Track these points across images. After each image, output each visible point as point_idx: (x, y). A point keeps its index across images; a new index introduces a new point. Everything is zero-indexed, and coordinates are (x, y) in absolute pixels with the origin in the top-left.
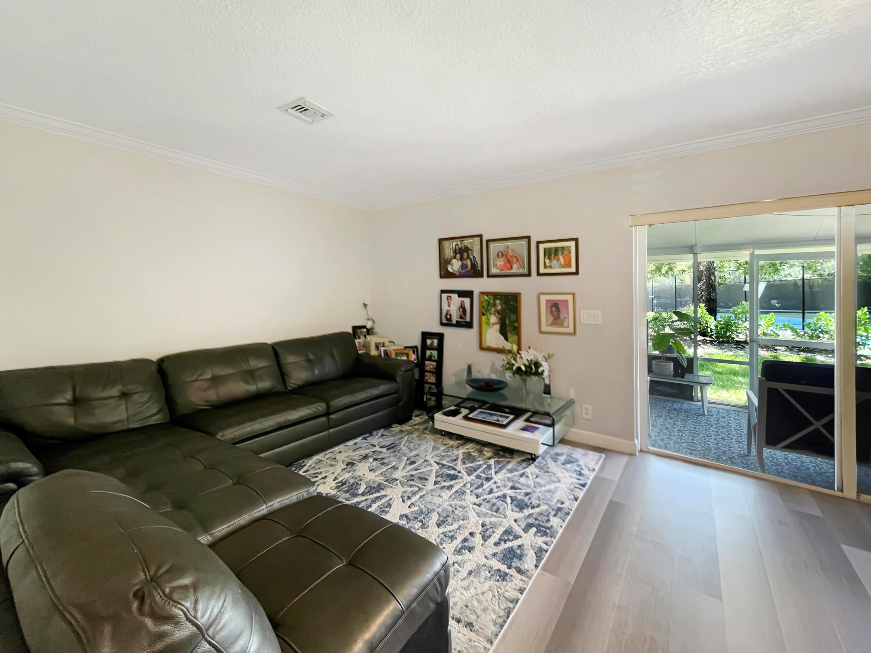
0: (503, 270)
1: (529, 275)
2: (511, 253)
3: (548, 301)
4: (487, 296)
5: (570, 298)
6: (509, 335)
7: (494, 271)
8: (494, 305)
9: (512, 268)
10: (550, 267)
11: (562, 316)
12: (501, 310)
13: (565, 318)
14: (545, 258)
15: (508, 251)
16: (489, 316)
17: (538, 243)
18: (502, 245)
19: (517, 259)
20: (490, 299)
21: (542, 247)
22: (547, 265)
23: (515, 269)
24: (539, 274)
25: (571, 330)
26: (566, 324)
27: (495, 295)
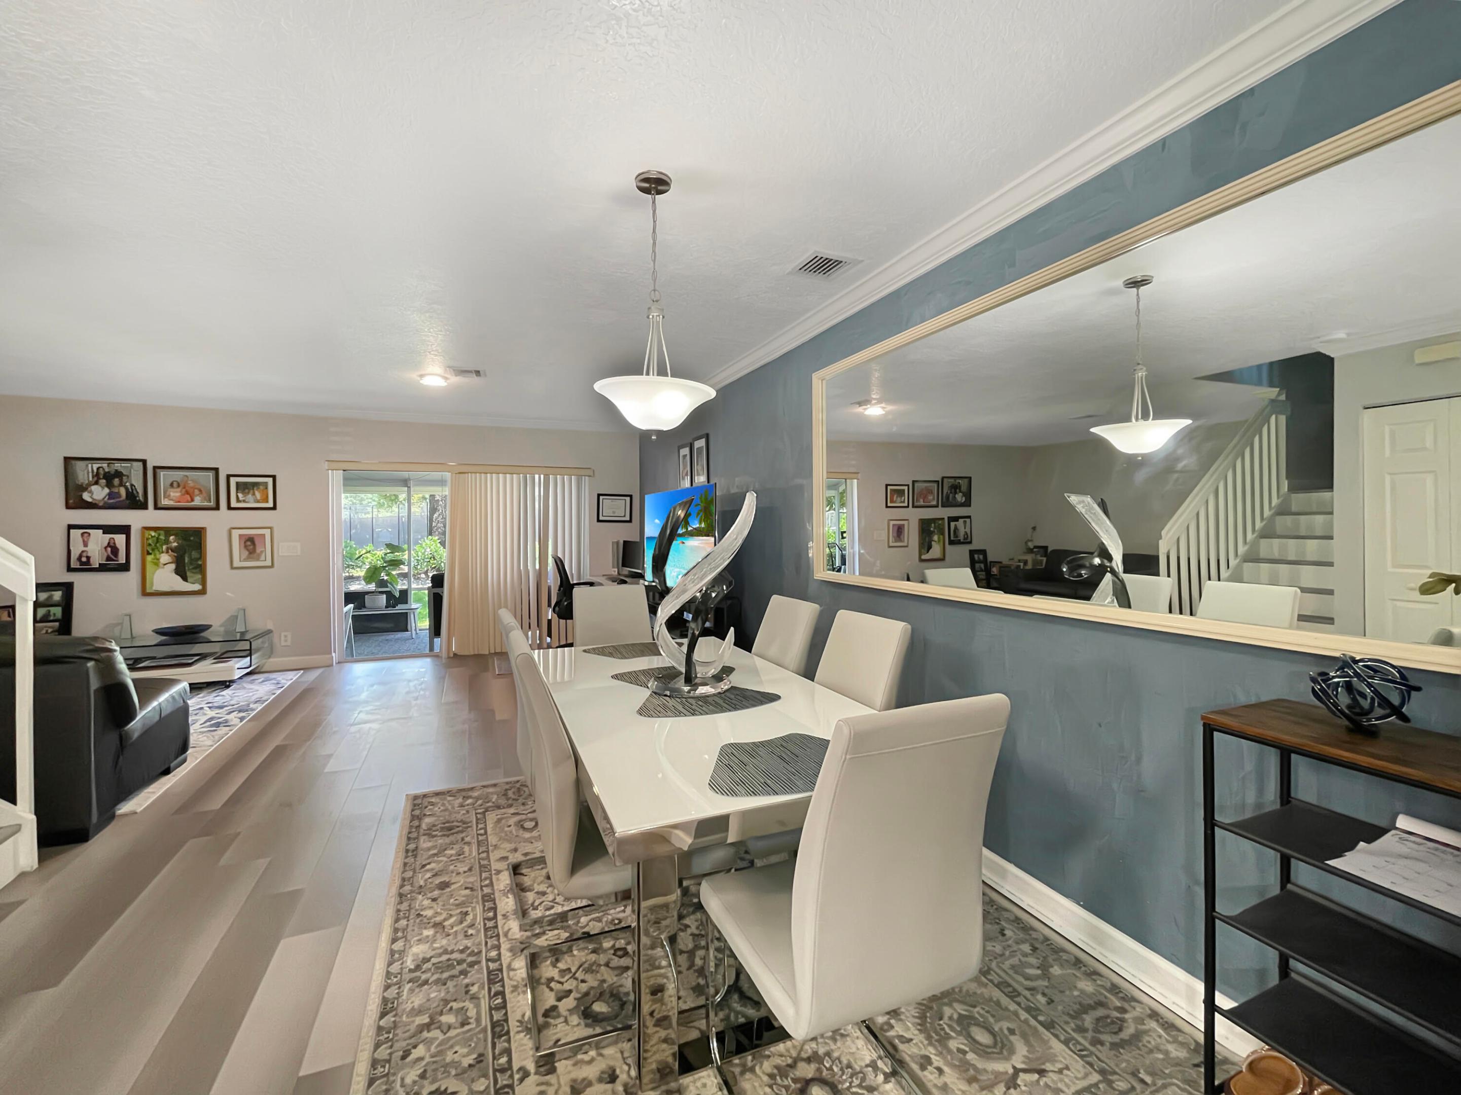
0: (179, 502)
1: (217, 508)
2: (191, 484)
3: (240, 536)
4: (155, 531)
5: (267, 532)
6: (189, 574)
7: (164, 502)
8: (167, 542)
9: (192, 500)
10: (244, 501)
11: (258, 550)
12: (176, 547)
13: (262, 552)
14: (237, 492)
15: (187, 481)
16: (158, 556)
17: (229, 477)
18: (178, 475)
19: (200, 491)
20: (159, 535)
21: (233, 481)
22: (241, 499)
23: (197, 502)
24: (230, 508)
25: (269, 563)
26: (263, 558)
27: (168, 531)
